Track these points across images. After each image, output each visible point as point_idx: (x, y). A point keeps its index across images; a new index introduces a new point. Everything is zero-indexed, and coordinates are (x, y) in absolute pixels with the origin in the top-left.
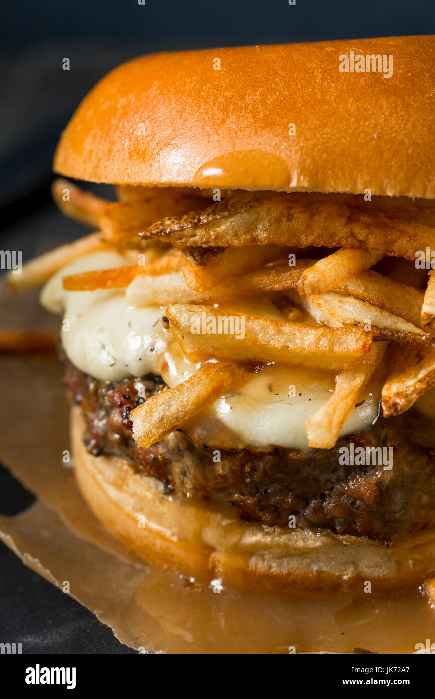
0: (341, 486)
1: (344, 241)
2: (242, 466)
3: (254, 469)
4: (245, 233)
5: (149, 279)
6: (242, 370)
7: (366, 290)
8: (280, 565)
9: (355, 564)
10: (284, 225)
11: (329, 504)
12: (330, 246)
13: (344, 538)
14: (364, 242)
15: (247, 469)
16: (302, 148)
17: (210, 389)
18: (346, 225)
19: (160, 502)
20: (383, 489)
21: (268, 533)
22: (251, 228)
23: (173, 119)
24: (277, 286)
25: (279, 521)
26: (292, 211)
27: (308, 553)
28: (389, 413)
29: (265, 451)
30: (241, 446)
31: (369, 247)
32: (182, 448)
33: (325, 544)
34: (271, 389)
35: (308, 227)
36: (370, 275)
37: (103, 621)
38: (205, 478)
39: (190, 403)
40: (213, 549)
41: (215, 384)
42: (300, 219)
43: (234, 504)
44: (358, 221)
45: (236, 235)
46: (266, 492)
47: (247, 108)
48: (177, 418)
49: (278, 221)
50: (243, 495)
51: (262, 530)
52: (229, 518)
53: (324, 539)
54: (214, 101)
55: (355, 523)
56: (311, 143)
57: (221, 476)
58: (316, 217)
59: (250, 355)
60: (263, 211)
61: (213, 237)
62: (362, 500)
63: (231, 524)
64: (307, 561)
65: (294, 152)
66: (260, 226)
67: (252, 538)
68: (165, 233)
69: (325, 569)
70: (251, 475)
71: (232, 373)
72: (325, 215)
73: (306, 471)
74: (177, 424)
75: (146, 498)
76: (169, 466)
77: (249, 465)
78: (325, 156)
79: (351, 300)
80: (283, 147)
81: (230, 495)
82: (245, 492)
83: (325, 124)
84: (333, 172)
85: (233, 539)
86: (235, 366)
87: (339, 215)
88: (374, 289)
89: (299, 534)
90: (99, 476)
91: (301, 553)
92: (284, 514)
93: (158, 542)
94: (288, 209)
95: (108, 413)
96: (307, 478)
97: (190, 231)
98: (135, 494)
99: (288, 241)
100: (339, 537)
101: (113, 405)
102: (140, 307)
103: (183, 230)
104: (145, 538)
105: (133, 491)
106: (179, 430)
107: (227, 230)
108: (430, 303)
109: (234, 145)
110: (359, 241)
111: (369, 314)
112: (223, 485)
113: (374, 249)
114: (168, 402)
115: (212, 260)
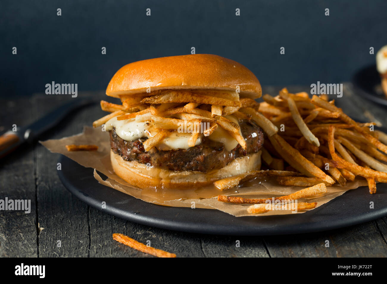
0: (195, 158)
1: (191, 101)
2: (171, 155)
3: (174, 155)
4: (167, 100)
5: (140, 115)
6: (169, 132)
7: (196, 112)
8: (179, 181)
9: (197, 179)
10: (176, 97)
11: (192, 163)
12: (187, 102)
13: (195, 172)
15: (172, 155)
16: (184, 77)
17: (162, 137)
18: (191, 96)
20: (205, 158)
22: (168, 98)
23: (149, 73)
24: (174, 113)
25: (180, 169)
26: (178, 94)
27: (185, 177)
29: (177, 150)
30: (171, 150)
31: (197, 101)
32: (154, 152)
33: (190, 174)
34: (177, 136)
35: (182, 98)
37: (137, 198)
38: (161, 159)
40: (161, 179)
41: (163, 135)
42: (180, 95)
43: (168, 166)
44: (194, 95)
45: (165, 100)
46: (176, 162)
47: (168, 69)
48: (155, 144)
49: (175, 96)
50: (171, 163)
51: (174, 172)
52: (166, 170)
53: (190, 173)
54: (160, 68)
55: (198, 168)
56: (186, 75)
57: (166, 158)
58: (184, 95)
59: (171, 128)
60: (171, 94)
61: (159, 101)
62: (200, 161)
63: (166, 171)
64: (185, 179)
65: (182, 78)
66: (170, 98)
67: (172, 174)
68: (148, 101)
69: (190, 181)
71: (167, 133)
72: (186, 94)
73: (187, 155)
75: (143, 168)
76: (150, 159)
77: (173, 154)
78: (190, 78)
79: (193, 115)
80: (179, 77)
81: (167, 163)
82: (171, 162)
83: (188, 71)
84: (191, 82)
85: (167, 175)
86: (167, 131)
87: (190, 94)
88: (198, 111)
89: (184, 172)
90: (127, 167)
91: (184, 177)
92: (180, 167)
93: (146, 180)
94: (177, 93)
95: (132, 149)
96: (187, 157)
97: (153, 100)
98: (140, 168)
99: (177, 101)
100: (194, 172)
101: (134, 146)
102: (139, 122)
103: (151, 100)
104: (142, 179)
105: (139, 168)
106: (155, 147)
107: (162, 99)
108: (214, 112)
109: (167, 77)
110: (194, 100)
111: (198, 117)
112: (166, 161)
113: (198, 102)
114: (152, 140)
115: (158, 107)
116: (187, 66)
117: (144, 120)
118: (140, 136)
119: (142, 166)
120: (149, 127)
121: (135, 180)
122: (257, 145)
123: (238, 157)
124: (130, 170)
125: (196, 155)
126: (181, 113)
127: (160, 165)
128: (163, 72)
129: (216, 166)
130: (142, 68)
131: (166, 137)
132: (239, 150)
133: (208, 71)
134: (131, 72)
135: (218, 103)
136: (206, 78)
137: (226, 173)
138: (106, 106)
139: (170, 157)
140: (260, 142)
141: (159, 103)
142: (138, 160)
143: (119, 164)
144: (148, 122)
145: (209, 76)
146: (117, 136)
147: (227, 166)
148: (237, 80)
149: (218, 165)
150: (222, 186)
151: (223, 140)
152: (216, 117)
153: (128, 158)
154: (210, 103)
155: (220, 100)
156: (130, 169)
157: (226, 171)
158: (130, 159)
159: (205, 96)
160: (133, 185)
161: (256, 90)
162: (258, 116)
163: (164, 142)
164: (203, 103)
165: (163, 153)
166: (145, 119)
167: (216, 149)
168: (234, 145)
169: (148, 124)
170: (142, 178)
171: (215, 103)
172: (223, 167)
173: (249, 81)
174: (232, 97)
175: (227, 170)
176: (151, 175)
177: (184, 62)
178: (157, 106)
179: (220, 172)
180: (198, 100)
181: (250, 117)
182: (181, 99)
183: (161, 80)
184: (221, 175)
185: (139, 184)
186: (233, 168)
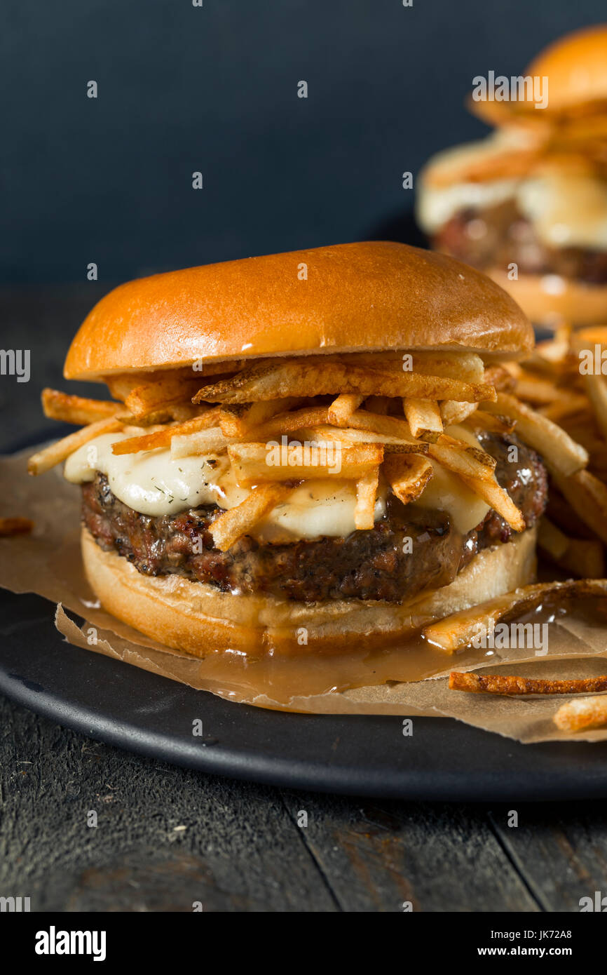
0: (369, 561)
1: (343, 389)
2: (298, 555)
3: (307, 557)
4: (272, 390)
6: (285, 488)
7: (362, 420)
8: (319, 632)
9: (372, 623)
10: (300, 381)
11: (359, 577)
12: (333, 393)
13: (369, 603)
14: (357, 387)
15: (302, 556)
16: (324, 319)
17: (265, 503)
18: (344, 376)
19: (221, 598)
20: (400, 559)
21: (309, 608)
22: (276, 385)
23: (211, 312)
25: (324, 595)
26: (306, 370)
27: (338, 619)
28: (408, 501)
29: (317, 541)
30: (298, 540)
31: (362, 390)
32: (244, 549)
33: (354, 610)
34: (311, 497)
35: (317, 381)
36: (360, 412)
38: (266, 570)
39: (254, 514)
40: (265, 628)
41: (269, 500)
42: (312, 375)
43: (287, 588)
44: (353, 372)
45: (265, 392)
46: (312, 575)
47: (271, 297)
48: (245, 527)
49: (295, 378)
50: (295, 579)
51: (304, 606)
52: (281, 600)
53: (353, 605)
54: (243, 295)
55: (376, 590)
56: (329, 315)
57: (280, 566)
58: (324, 373)
59: (291, 476)
60: (284, 371)
61: (249, 395)
62: (384, 570)
63: (282, 605)
64: (338, 625)
65: (319, 322)
66: (282, 384)
67: (299, 613)
68: (212, 395)
69: (351, 630)
70: (304, 561)
71: (278, 490)
72: (330, 370)
73: (344, 553)
74: (246, 531)
76: (230, 568)
77: (304, 553)
78: (342, 323)
79: (350, 430)
80: (309, 320)
81: (284, 580)
82: (297, 576)
83: (335, 301)
84: (349, 334)
85: (284, 616)
86: (278, 486)
87: (340, 369)
88: (368, 420)
89: (335, 605)
90: (152, 593)
91: (335, 620)
92: (325, 591)
93: (216, 632)
94: (303, 368)
95: (169, 539)
96: (344, 558)
97: (230, 393)
98: (196, 597)
99: (303, 393)
100: (365, 602)
101: (176, 531)
102: (183, 457)
103: (225, 392)
104: (204, 631)
105: (194, 595)
106: (247, 536)
107: (258, 389)
108: (419, 423)
109: (270, 323)
110: (354, 387)
111: (370, 438)
112: (280, 573)
113: (365, 391)
114: (237, 516)
115: (246, 413)
116: (327, 286)
117: (198, 451)
118: (193, 501)
119: (203, 592)
120: (217, 471)
121: (179, 632)
122: (534, 505)
123: (485, 547)
124: (162, 603)
125: (373, 551)
126: (312, 428)
127: (263, 587)
128: (255, 308)
129: (430, 582)
130: (184, 296)
131: (279, 504)
132: (490, 525)
133: (393, 297)
134: (152, 310)
135: (428, 393)
136: (389, 319)
137: (455, 599)
138: (59, 405)
139: (296, 561)
140: (540, 497)
141: (248, 401)
142: (190, 572)
143: (124, 585)
144: (213, 457)
145: (398, 315)
146: (115, 498)
147: (459, 580)
148: (478, 321)
149: (434, 577)
150: (452, 642)
151: (447, 500)
152: (428, 438)
153: (155, 569)
154: (401, 394)
155: (433, 381)
156: (162, 599)
157: (456, 594)
158: (163, 570)
159: (385, 373)
160: (170, 644)
161: (524, 344)
162: (526, 417)
163: (276, 521)
164: (381, 394)
165: (273, 552)
166: (202, 448)
167: (429, 530)
168: (477, 515)
169: (212, 462)
170: (202, 627)
171: (418, 392)
172: (450, 583)
173: (507, 319)
174: (464, 371)
175: (458, 589)
176: (234, 618)
177: (317, 273)
178: (239, 410)
179: (440, 595)
180: (366, 386)
181: (511, 423)
182: (314, 384)
183: (254, 332)
184: (442, 606)
185: (193, 644)
186: (474, 582)
